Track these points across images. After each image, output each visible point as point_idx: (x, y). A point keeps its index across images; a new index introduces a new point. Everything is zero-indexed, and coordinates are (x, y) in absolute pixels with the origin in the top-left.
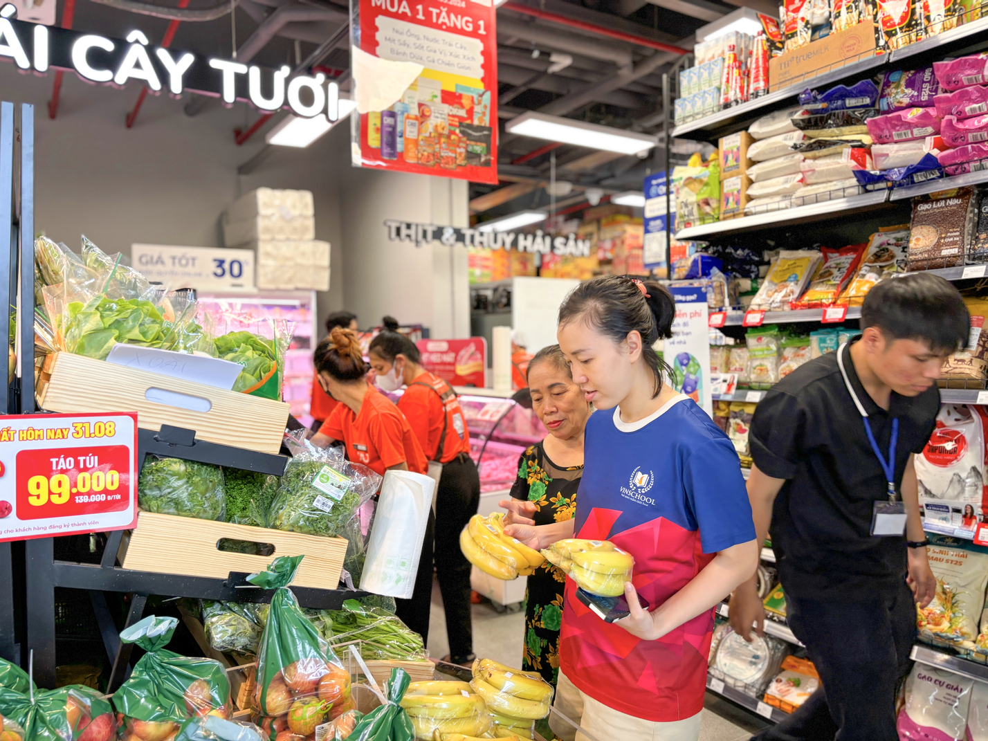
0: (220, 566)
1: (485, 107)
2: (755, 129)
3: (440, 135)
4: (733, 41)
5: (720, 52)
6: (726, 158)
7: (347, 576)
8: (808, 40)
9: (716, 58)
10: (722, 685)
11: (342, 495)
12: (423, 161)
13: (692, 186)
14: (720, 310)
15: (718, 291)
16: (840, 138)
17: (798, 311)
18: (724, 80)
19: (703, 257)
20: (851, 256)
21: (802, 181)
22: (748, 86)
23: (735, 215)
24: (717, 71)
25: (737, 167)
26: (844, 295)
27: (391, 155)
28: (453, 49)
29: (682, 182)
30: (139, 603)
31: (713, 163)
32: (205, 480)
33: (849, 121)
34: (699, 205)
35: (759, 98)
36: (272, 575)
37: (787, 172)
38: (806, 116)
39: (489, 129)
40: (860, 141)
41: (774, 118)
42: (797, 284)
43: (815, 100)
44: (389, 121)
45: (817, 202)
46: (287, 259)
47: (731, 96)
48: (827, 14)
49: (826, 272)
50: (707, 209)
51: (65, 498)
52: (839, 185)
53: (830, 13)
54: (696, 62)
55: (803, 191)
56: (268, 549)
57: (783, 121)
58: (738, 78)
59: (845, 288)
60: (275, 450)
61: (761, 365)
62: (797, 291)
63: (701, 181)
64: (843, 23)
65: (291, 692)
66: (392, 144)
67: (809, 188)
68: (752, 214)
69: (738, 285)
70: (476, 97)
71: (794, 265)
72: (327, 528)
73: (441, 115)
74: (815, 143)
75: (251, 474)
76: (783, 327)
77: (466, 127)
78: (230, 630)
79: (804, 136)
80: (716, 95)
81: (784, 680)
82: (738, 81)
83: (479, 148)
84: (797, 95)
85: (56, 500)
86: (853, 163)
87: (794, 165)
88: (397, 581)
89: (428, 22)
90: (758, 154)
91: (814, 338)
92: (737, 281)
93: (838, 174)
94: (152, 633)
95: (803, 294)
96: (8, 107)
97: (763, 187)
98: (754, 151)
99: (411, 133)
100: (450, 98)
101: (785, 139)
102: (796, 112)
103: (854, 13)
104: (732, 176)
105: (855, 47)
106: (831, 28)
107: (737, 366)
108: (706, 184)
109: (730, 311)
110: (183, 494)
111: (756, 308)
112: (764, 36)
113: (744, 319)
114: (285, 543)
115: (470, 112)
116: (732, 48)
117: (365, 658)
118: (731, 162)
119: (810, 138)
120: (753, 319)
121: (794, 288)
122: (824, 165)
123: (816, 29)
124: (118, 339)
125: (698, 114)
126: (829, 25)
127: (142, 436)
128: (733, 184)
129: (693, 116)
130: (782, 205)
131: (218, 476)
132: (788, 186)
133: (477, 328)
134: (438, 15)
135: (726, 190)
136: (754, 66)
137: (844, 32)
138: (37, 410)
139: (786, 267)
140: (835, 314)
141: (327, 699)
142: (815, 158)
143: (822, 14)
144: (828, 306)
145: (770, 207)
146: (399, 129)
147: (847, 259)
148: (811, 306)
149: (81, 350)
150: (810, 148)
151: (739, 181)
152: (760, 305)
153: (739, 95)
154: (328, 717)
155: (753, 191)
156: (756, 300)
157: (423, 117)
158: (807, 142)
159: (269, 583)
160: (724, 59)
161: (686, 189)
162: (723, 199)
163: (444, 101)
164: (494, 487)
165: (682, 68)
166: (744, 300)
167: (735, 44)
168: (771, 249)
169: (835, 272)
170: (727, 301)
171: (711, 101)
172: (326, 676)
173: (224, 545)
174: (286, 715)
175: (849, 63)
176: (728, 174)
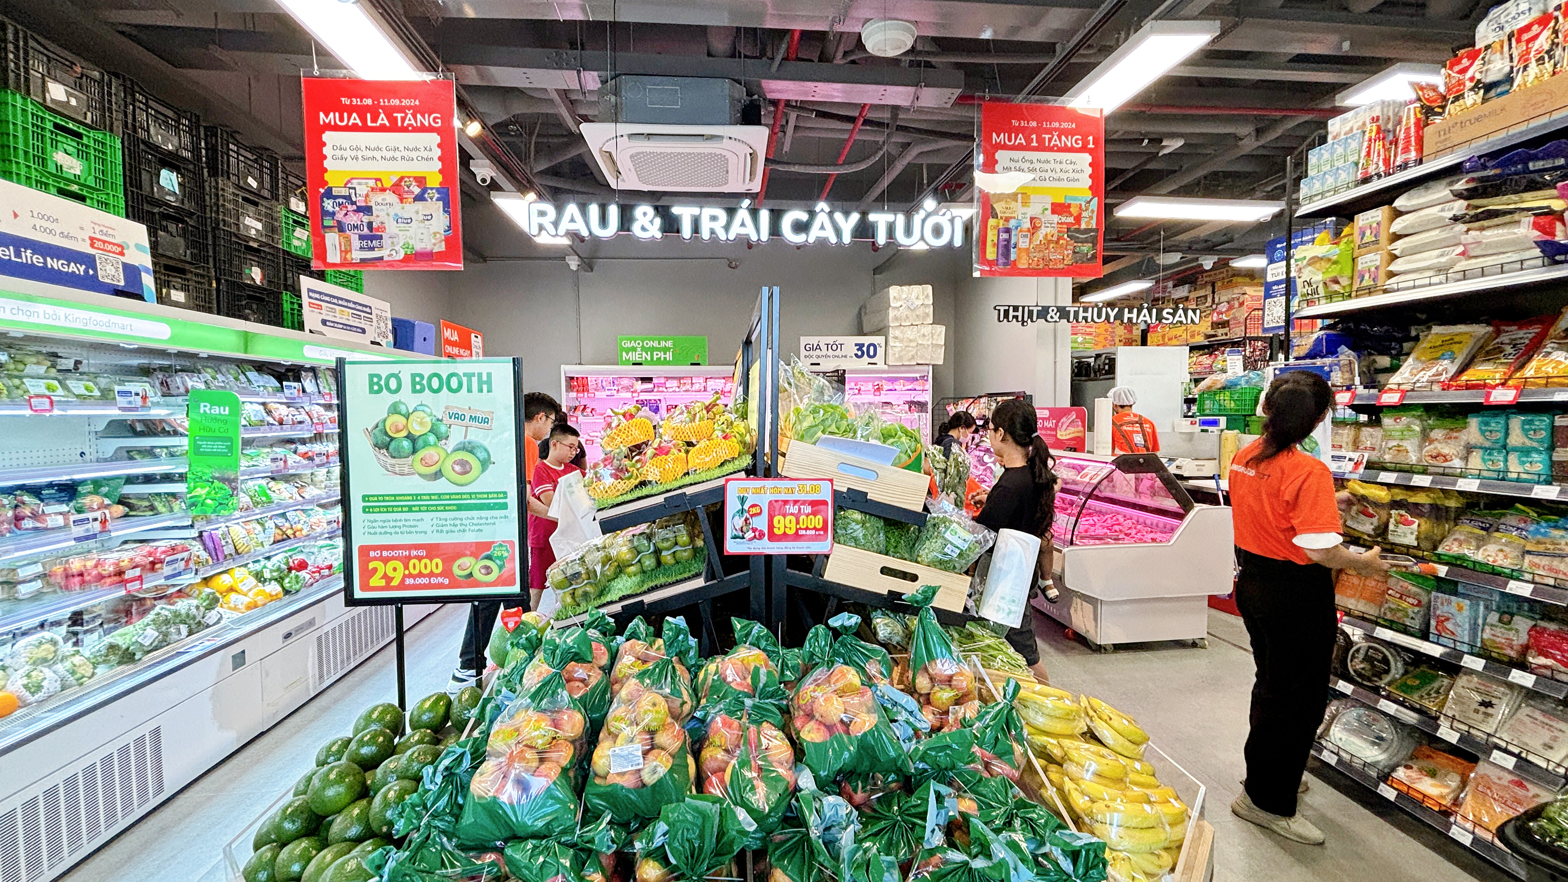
0: (883, 585)
1: (1093, 211)
2: (1400, 203)
3: (1050, 242)
4: (1377, 112)
5: (1360, 123)
6: (1363, 234)
7: (971, 604)
8: (1479, 101)
9: (1355, 131)
10: (1336, 758)
11: (966, 546)
12: (1034, 266)
13: (1318, 265)
14: (1349, 388)
15: (1347, 368)
16: (1518, 206)
17: (1452, 391)
18: (1363, 153)
19: (1328, 335)
20: (1535, 330)
21: (1463, 254)
22: (1395, 156)
23: (1370, 291)
24: (1354, 145)
25: (1376, 242)
26: (1518, 375)
27: (1005, 264)
28: (1063, 166)
29: (1305, 262)
30: (833, 603)
31: (1345, 240)
32: (873, 526)
33: (1533, 186)
34: (1325, 283)
35: (1409, 170)
36: (920, 597)
37: (1444, 244)
38: (1471, 185)
39: (1097, 230)
40: (1548, 207)
41: (1427, 188)
42: (1452, 362)
43: (1484, 167)
44: (1005, 236)
45: (1483, 275)
46: (911, 341)
47: (1372, 170)
48: (1507, 69)
49: (1495, 349)
50: (1336, 287)
51: (793, 531)
52: (1516, 257)
53: (1512, 68)
54: (1330, 138)
55: (1464, 264)
56: (914, 578)
57: (1441, 191)
58: (1382, 150)
59: (1522, 366)
60: (919, 509)
61: (1399, 446)
62: (1453, 369)
63: (1329, 260)
64: (1531, 78)
65: (932, 679)
66: (1006, 254)
67: (1473, 261)
68: (1394, 291)
69: (1374, 361)
70: (1083, 204)
71: (1451, 341)
72: (954, 567)
73: (1051, 226)
74: (1482, 212)
75: (901, 523)
76: (1429, 409)
77: (1073, 232)
78: (889, 630)
79: (1468, 206)
80: (1352, 170)
81: (1415, 767)
82: (1382, 153)
83: (1086, 248)
84: (1461, 163)
85: (788, 532)
86: (1537, 233)
87: (1454, 237)
88: (1009, 614)
89: (1042, 148)
90: (1405, 227)
91: (1474, 422)
92: (1372, 358)
93: (1517, 245)
94: (847, 623)
95: (1461, 371)
96: (765, 290)
97: (1409, 262)
98: (1398, 225)
99: (1023, 243)
100: (1058, 208)
101: (1443, 210)
102: (1458, 181)
103: (1547, 65)
104: (1369, 252)
105: (1546, 103)
106: (1512, 85)
107: (1368, 444)
108: (1336, 262)
109: (1360, 390)
110: (860, 533)
111: (1395, 387)
112: (1418, 105)
113: (1378, 398)
114: (928, 576)
115: (1078, 219)
116: (1375, 120)
117: (983, 666)
118: (1369, 238)
119: (1478, 207)
120: (1390, 398)
121: (1447, 367)
122: (1493, 235)
123: (1489, 87)
124: (823, 432)
125: (1328, 191)
126: (1509, 79)
127: (836, 494)
128: (1370, 260)
129: (1322, 194)
130: (1435, 280)
131: (881, 523)
132: (1443, 260)
133: (1077, 397)
134: (1050, 140)
135: (1360, 267)
136: (1402, 136)
137: (1531, 89)
138: (778, 476)
139: (1440, 343)
140: (1503, 396)
141: (958, 690)
142: (1482, 229)
143: (1500, 70)
144: (1494, 387)
145: (1417, 283)
146: (1013, 242)
147: (1525, 335)
148: (1468, 387)
149: (801, 438)
150: (1476, 218)
151: (1378, 257)
152: (1399, 384)
153: (1382, 168)
154: (958, 702)
155: (1394, 267)
156: (1395, 379)
157: (1034, 228)
158: (1472, 213)
159: (917, 602)
160: (1364, 132)
161: (1310, 268)
162: (1356, 277)
163: (1054, 212)
164: (1092, 542)
165: (1312, 146)
166: (1381, 378)
167: (1380, 114)
168: (1419, 322)
169: (1509, 349)
170: (1357, 380)
171: (1345, 177)
172: (957, 673)
173: (885, 571)
174: (929, 694)
175: (1533, 124)
176: (1364, 250)
